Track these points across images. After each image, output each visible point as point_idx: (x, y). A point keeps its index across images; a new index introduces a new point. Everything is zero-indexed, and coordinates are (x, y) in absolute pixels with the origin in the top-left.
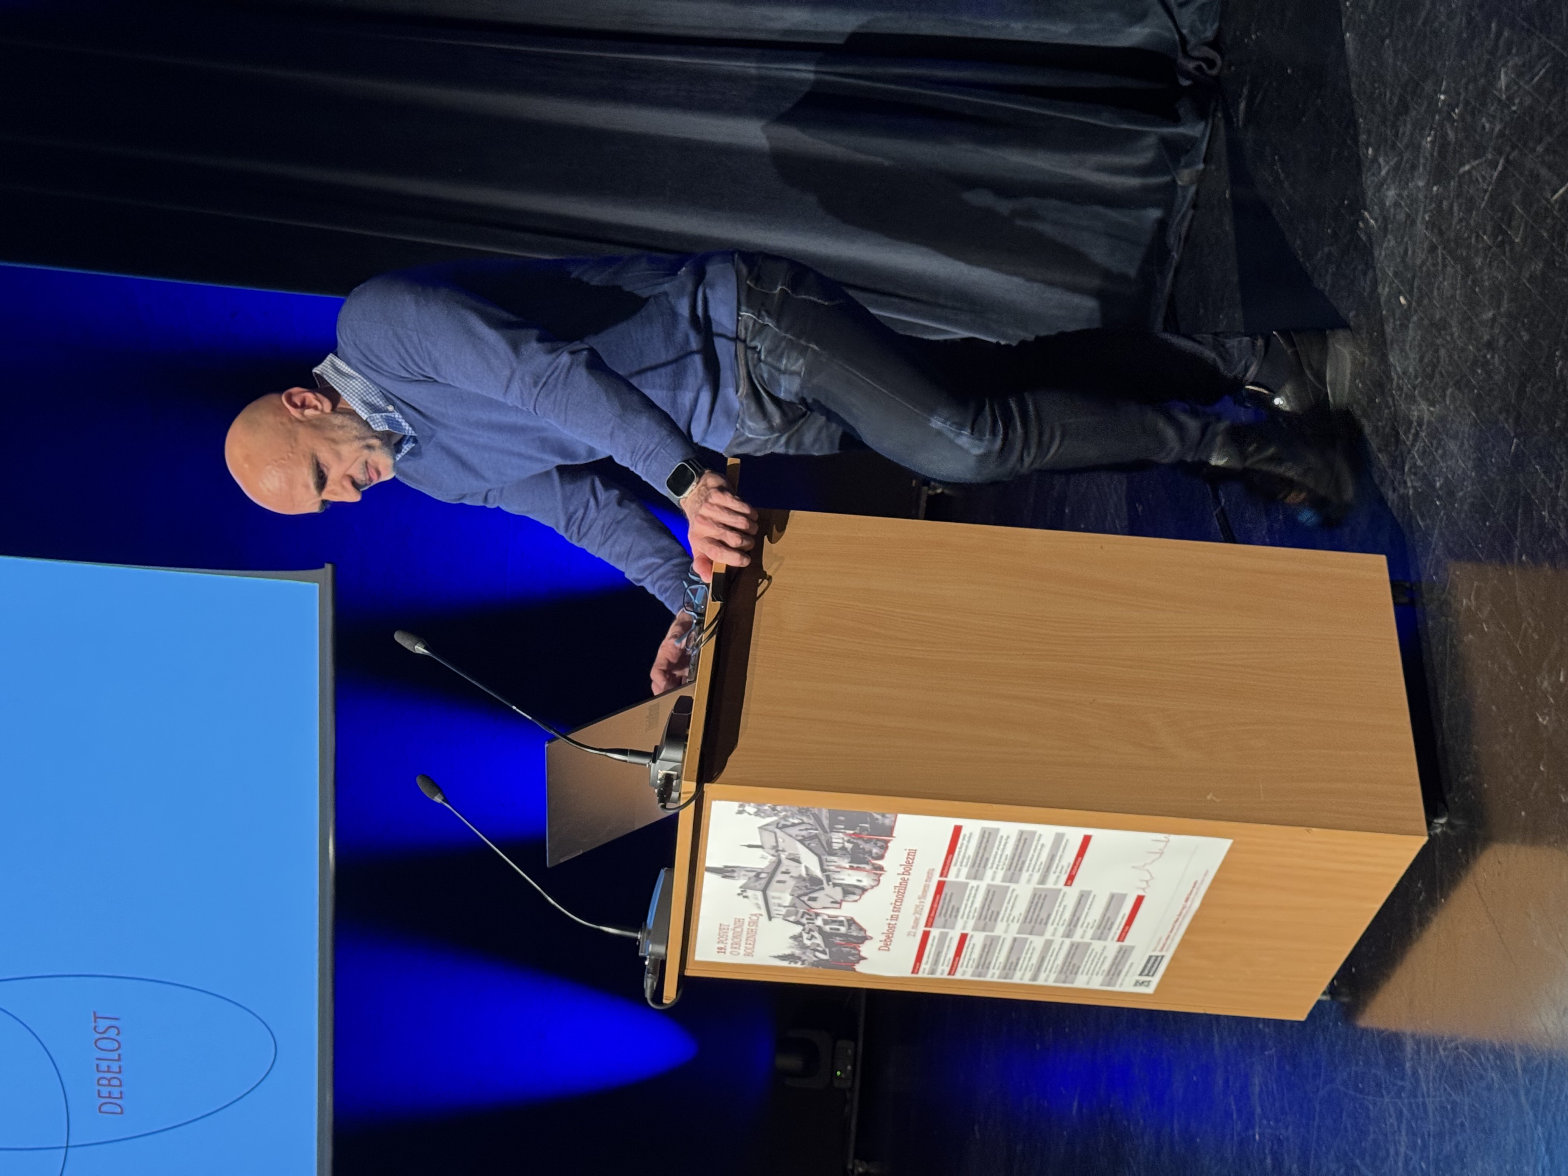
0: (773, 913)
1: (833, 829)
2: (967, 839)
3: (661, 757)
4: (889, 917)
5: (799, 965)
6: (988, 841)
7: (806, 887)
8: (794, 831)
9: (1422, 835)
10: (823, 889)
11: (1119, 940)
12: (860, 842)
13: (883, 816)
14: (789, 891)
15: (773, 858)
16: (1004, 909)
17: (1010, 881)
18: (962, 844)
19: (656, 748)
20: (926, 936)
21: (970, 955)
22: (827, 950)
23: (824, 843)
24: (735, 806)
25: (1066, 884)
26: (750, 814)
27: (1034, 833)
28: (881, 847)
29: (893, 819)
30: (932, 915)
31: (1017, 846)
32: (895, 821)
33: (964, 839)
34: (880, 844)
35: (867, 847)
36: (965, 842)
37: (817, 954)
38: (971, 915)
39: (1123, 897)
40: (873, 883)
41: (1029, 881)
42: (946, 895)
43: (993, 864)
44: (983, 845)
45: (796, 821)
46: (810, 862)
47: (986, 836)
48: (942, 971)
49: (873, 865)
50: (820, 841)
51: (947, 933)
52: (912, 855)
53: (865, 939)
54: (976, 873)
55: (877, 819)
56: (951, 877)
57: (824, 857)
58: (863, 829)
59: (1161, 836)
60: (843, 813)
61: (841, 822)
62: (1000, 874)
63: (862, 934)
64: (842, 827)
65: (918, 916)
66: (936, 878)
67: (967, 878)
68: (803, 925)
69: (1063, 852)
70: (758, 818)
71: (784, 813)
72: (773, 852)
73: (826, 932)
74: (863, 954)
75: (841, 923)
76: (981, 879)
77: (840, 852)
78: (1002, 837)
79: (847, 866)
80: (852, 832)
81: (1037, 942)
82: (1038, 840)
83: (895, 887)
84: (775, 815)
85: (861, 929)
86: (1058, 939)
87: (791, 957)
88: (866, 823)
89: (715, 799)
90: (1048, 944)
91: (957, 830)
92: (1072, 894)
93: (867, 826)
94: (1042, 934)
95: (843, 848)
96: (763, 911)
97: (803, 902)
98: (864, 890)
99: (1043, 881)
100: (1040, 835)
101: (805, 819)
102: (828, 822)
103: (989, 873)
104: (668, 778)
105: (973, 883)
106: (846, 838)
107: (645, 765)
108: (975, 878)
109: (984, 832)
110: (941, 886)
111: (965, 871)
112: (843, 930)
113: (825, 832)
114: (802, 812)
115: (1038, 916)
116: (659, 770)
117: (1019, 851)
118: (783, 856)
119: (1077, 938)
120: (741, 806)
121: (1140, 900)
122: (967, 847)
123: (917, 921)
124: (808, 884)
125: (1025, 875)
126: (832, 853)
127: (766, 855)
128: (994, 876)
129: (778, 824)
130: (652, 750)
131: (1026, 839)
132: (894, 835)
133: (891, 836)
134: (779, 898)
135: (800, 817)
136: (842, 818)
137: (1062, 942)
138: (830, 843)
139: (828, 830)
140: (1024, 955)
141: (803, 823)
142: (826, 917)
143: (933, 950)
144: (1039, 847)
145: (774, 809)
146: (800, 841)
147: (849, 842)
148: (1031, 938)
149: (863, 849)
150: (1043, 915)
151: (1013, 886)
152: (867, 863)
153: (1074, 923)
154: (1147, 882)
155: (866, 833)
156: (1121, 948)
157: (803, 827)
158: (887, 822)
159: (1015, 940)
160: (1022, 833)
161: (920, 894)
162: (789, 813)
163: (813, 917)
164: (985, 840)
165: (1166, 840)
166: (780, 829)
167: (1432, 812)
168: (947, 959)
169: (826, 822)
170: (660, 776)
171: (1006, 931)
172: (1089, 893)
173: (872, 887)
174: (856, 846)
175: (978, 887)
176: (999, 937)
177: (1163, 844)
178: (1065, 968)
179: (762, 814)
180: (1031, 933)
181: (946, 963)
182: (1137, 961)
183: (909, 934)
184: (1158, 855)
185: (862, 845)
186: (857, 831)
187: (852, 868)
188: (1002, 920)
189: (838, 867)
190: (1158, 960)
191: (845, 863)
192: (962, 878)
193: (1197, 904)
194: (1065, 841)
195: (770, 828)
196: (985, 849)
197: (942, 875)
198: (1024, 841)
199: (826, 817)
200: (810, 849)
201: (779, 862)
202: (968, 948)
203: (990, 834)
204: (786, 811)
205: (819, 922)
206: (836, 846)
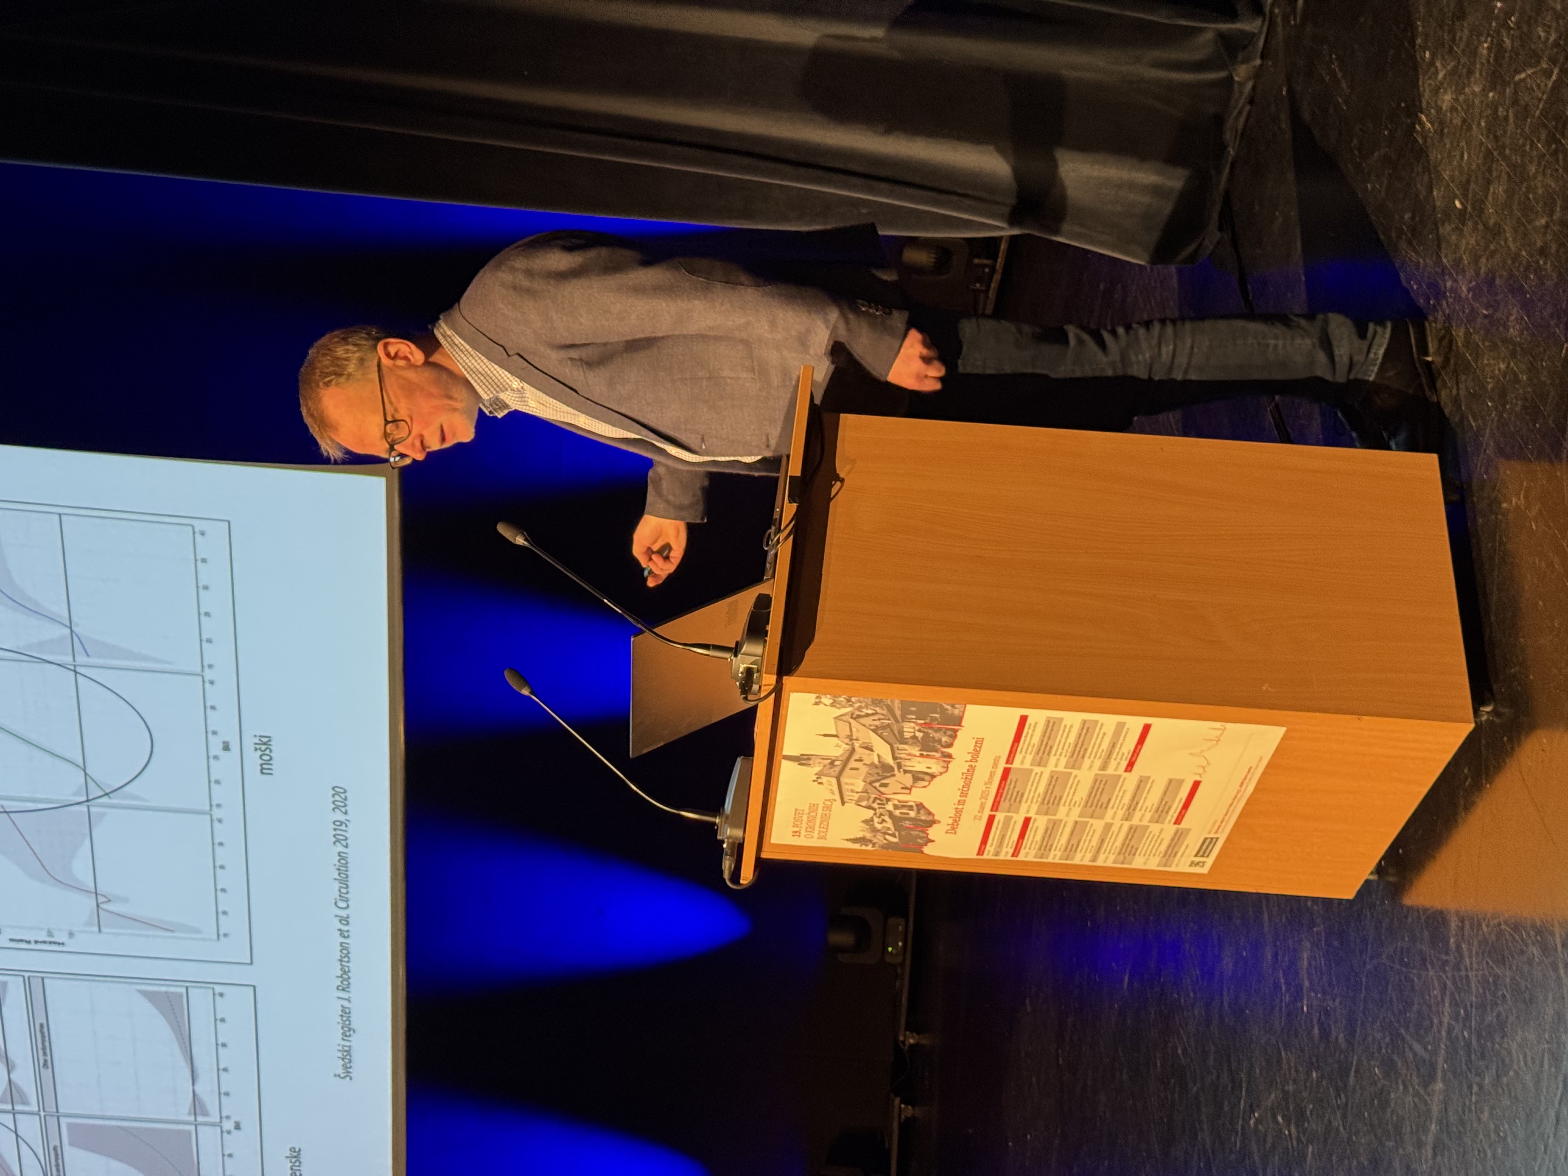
0: (846, 799)
1: (904, 719)
2: (1032, 728)
3: (742, 651)
4: (956, 802)
5: (870, 847)
6: (1052, 730)
7: (878, 774)
8: (867, 721)
9: (1469, 722)
10: (894, 775)
11: (1175, 823)
12: (930, 731)
13: (953, 706)
14: (862, 778)
15: (847, 747)
16: (1066, 793)
17: (1073, 767)
18: (1028, 733)
19: (737, 643)
20: (991, 819)
21: (1034, 838)
22: (897, 833)
23: (896, 732)
24: (812, 697)
25: (1126, 770)
26: (826, 705)
27: (1097, 722)
28: (950, 736)
29: (962, 709)
30: (998, 799)
31: (1080, 734)
32: (964, 712)
33: (1029, 728)
34: (949, 733)
35: (937, 736)
36: (1030, 732)
37: (887, 837)
38: (1035, 800)
39: (1181, 782)
40: (942, 770)
41: (1091, 767)
42: (1011, 780)
43: (1056, 752)
44: (1048, 733)
45: (870, 712)
46: (882, 750)
47: (1051, 724)
48: (1006, 854)
49: (942, 753)
50: (892, 731)
51: (1011, 817)
52: (979, 743)
53: (933, 822)
54: (1040, 762)
55: (947, 710)
56: (1016, 764)
57: (896, 746)
58: (933, 719)
59: (1217, 725)
60: (913, 704)
61: (912, 713)
62: (1063, 761)
63: (930, 818)
64: (914, 717)
65: (983, 800)
66: (1002, 765)
67: (1031, 765)
68: (874, 809)
69: (1124, 740)
70: (833, 709)
71: (858, 704)
72: (847, 741)
73: (896, 817)
74: (931, 837)
75: (911, 808)
76: (1045, 766)
77: (911, 741)
78: (1065, 726)
79: (918, 754)
80: (922, 722)
81: (1098, 825)
82: (1100, 729)
83: (963, 774)
84: (850, 706)
85: (929, 813)
86: (1117, 823)
87: (862, 840)
88: (937, 713)
89: (793, 692)
90: (1108, 826)
91: (1023, 720)
92: (1131, 780)
93: (937, 716)
94: (1102, 817)
95: (914, 737)
96: (837, 797)
97: (875, 787)
98: (933, 776)
99: (1104, 767)
100: (1102, 724)
101: (878, 710)
102: (900, 712)
103: (1053, 760)
104: (749, 672)
105: (1038, 770)
106: (917, 728)
107: (727, 659)
108: (1039, 765)
109: (1049, 722)
110: (1006, 772)
111: (1029, 758)
112: (912, 814)
113: (897, 721)
114: (876, 702)
115: (1098, 801)
116: (741, 664)
117: (1082, 739)
118: (857, 745)
119: (1135, 821)
120: (817, 697)
121: (1196, 785)
122: (1032, 735)
123: (982, 807)
124: (880, 771)
125: (1087, 762)
126: (903, 741)
127: (840, 743)
128: (1057, 762)
129: (852, 714)
130: (733, 646)
131: (1088, 728)
132: (963, 724)
133: (960, 725)
134: (853, 784)
135: (873, 708)
136: (914, 709)
137: (1121, 825)
138: (901, 732)
139: (900, 720)
140: (1084, 837)
141: (876, 713)
142: (896, 802)
143: (998, 832)
144: (1101, 736)
145: (849, 701)
146: (873, 730)
147: (919, 731)
148: (1091, 821)
149: (933, 737)
150: (1104, 799)
151: (1075, 772)
152: (936, 751)
153: (1132, 807)
154: (1204, 768)
155: (936, 722)
156: (1178, 831)
157: (876, 717)
158: (956, 712)
159: (1076, 823)
160: (1085, 722)
161: (986, 780)
162: (863, 705)
163: (884, 802)
164: (1049, 729)
165: (1222, 728)
166: (854, 719)
167: (1478, 700)
168: (1011, 841)
169: (898, 713)
170: (741, 670)
171: (1068, 815)
172: (1149, 778)
173: (941, 774)
174: (926, 735)
175: (1042, 773)
176: (1061, 821)
177: (1219, 732)
178: (1123, 850)
179: (838, 706)
180: (1092, 817)
181: (1010, 845)
182: (1193, 842)
183: (975, 817)
184: (1215, 742)
185: (932, 734)
186: (927, 721)
187: (922, 755)
188: (1064, 805)
189: (909, 754)
190: (1213, 841)
191: (916, 751)
192: (1027, 765)
193: (1251, 789)
194: (1125, 729)
195: (844, 718)
196: (1049, 738)
197: (1007, 762)
198: (1086, 730)
199: (898, 707)
200: (882, 738)
201: (853, 750)
202: (1031, 831)
203: (1054, 723)
204: (860, 702)
205: (890, 807)
206: (907, 735)
